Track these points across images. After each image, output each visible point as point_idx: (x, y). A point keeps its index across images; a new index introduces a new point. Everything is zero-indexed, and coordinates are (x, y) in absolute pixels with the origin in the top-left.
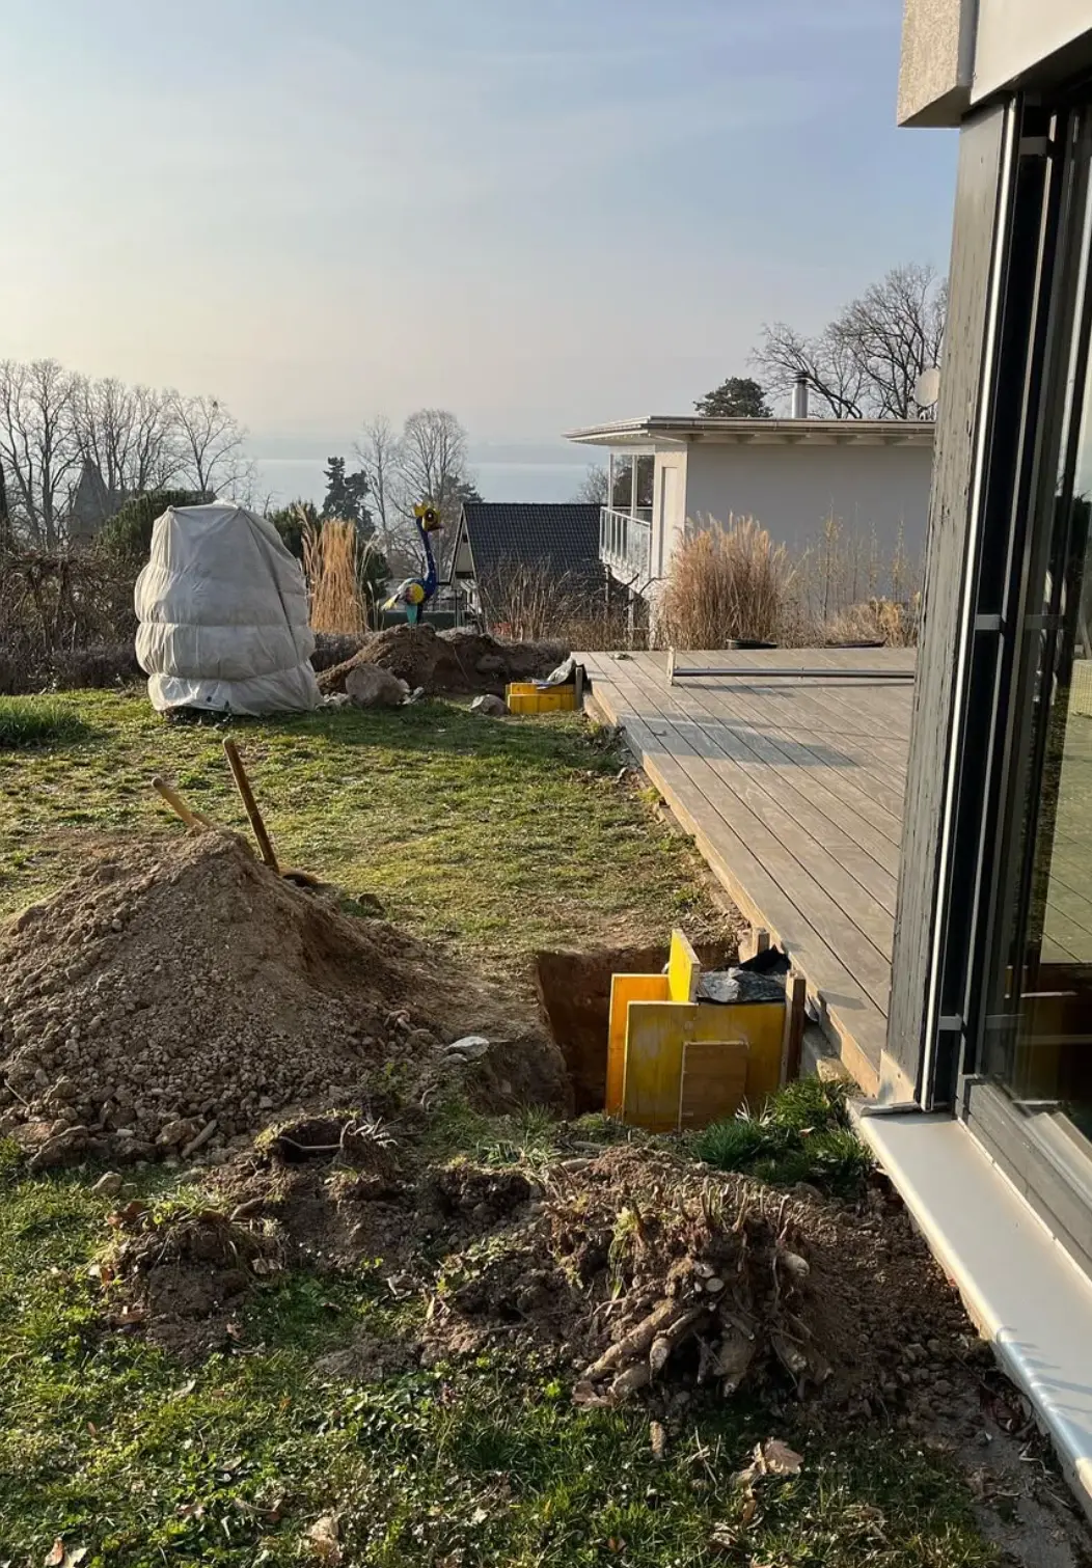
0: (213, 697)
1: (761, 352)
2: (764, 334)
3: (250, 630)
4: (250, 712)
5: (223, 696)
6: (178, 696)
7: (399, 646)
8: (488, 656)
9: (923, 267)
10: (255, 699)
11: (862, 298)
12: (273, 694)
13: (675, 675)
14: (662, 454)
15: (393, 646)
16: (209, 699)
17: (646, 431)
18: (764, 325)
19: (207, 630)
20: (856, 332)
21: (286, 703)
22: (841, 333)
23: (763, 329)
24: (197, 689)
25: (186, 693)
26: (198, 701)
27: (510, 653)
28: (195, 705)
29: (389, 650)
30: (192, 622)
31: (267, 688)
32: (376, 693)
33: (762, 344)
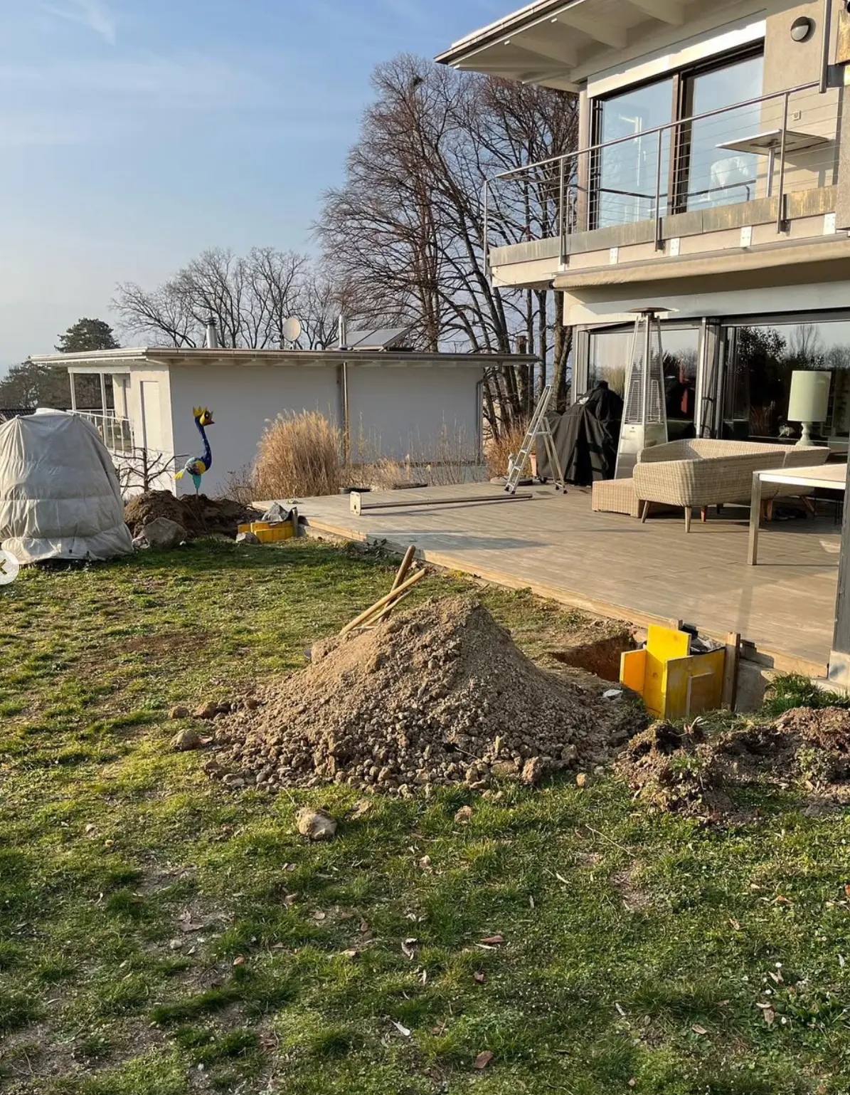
0: (73, 550)
1: (118, 301)
2: (118, 289)
3: (95, 500)
4: (100, 558)
5: (80, 549)
6: (41, 553)
7: (155, 506)
8: (208, 508)
9: (225, 250)
10: (104, 548)
11: (187, 268)
12: (114, 545)
13: (362, 508)
14: (134, 372)
15: (152, 506)
16: (71, 551)
17: (145, 357)
18: (117, 283)
19: (65, 502)
20: (184, 289)
21: (120, 549)
22: (173, 290)
23: (117, 286)
24: (60, 545)
25: (49, 549)
26: (62, 553)
27: (221, 505)
28: (61, 557)
29: (150, 509)
30: (51, 497)
31: (109, 540)
32: (172, 537)
33: (118, 296)
